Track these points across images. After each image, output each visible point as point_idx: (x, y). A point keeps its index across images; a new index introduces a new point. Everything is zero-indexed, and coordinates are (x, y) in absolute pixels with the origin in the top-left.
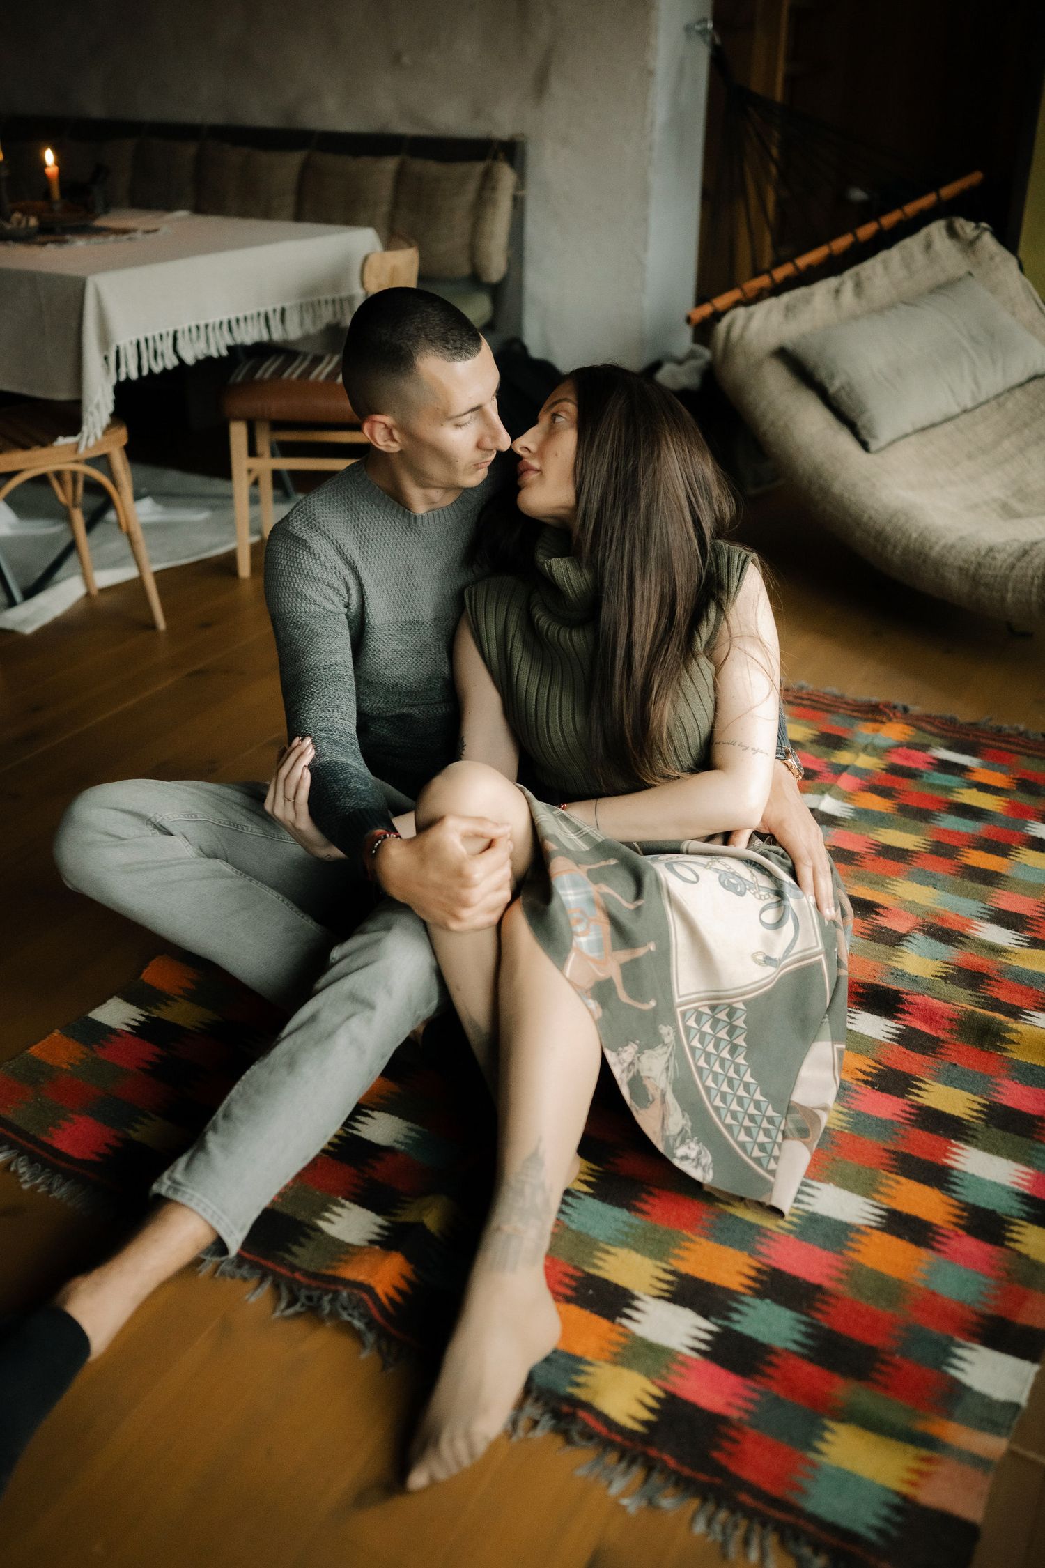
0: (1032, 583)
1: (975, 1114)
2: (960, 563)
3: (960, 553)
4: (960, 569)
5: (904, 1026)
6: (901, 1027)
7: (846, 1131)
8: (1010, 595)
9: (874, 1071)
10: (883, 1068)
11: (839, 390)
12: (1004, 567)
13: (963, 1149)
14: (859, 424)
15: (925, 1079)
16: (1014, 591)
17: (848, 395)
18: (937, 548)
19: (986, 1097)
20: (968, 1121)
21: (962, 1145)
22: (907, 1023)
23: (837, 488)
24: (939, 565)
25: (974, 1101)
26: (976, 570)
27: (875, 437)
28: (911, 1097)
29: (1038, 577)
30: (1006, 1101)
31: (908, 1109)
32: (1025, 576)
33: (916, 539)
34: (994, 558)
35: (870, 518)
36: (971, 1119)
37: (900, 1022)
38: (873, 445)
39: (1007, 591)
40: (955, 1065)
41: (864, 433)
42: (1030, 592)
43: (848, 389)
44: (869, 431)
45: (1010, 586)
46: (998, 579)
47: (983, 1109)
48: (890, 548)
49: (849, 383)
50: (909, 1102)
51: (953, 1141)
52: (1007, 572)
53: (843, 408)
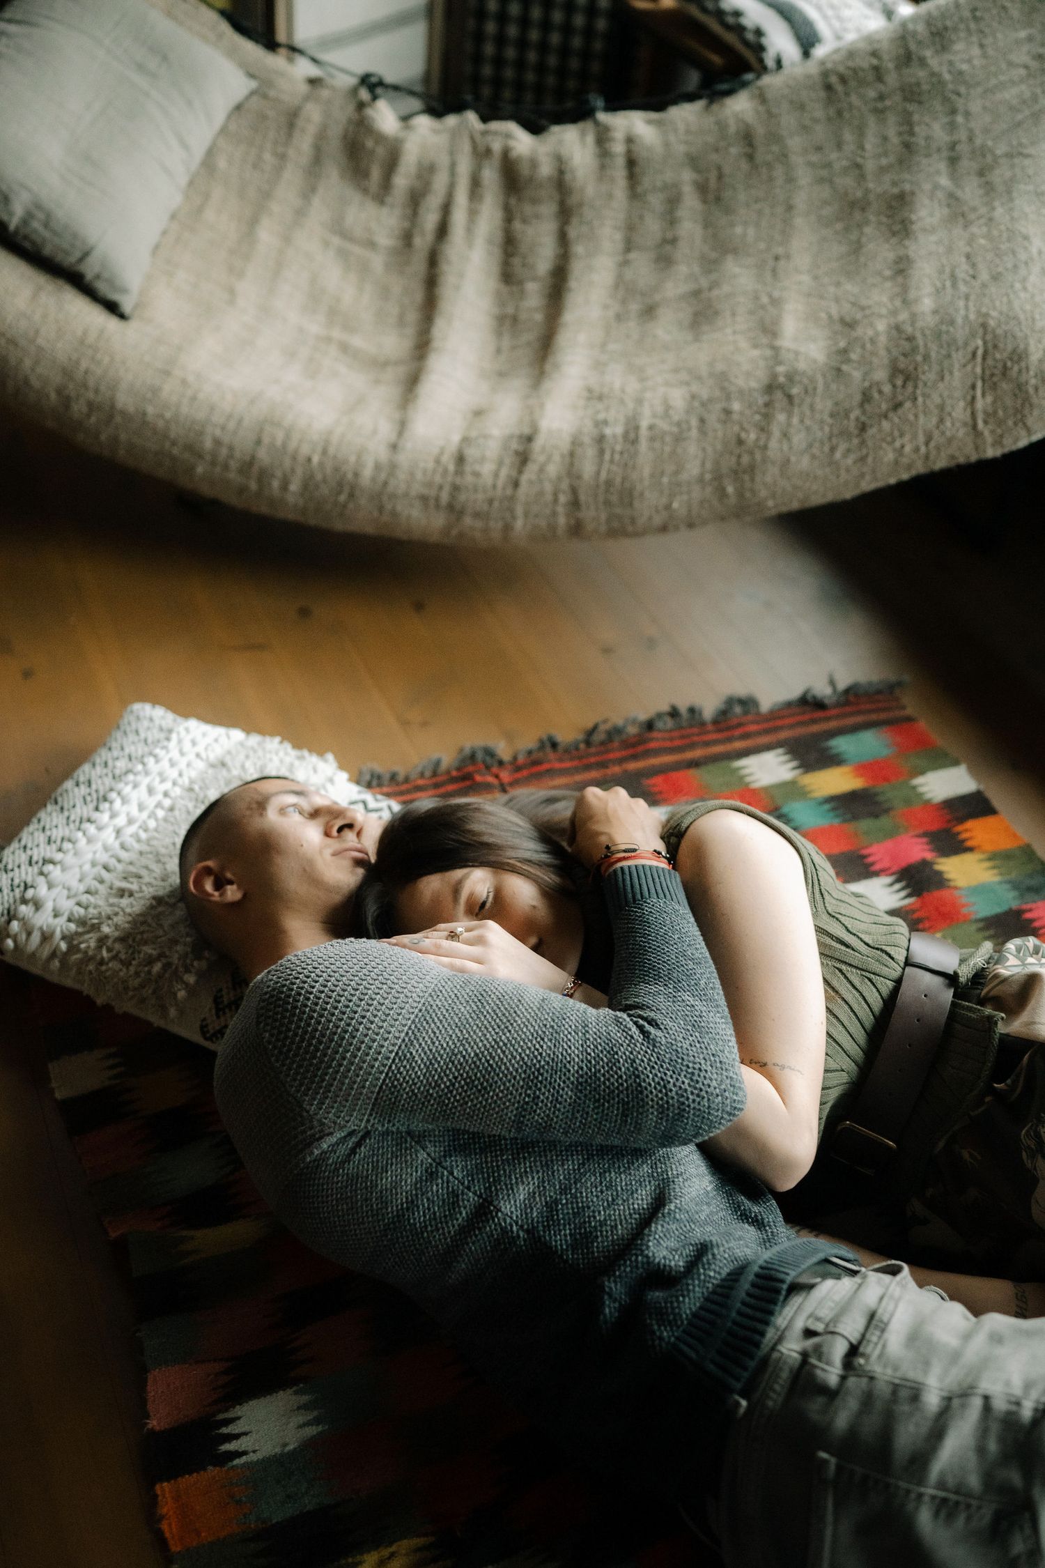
0: (556, 501)
2: (416, 489)
3: (412, 474)
4: (424, 499)
8: (519, 524)
11: (25, 222)
12: (500, 483)
14: (89, 277)
16: (526, 515)
17: (46, 225)
18: (367, 473)
23: (124, 400)
24: (379, 496)
26: (453, 497)
27: (124, 291)
29: (564, 492)
32: (541, 493)
33: (321, 464)
34: (477, 475)
35: (217, 442)
38: (127, 305)
39: (514, 518)
41: (102, 288)
42: (554, 514)
43: (41, 216)
44: (111, 282)
45: (519, 511)
46: (496, 504)
48: (276, 484)
49: (38, 206)
52: (509, 492)
53: (47, 251)
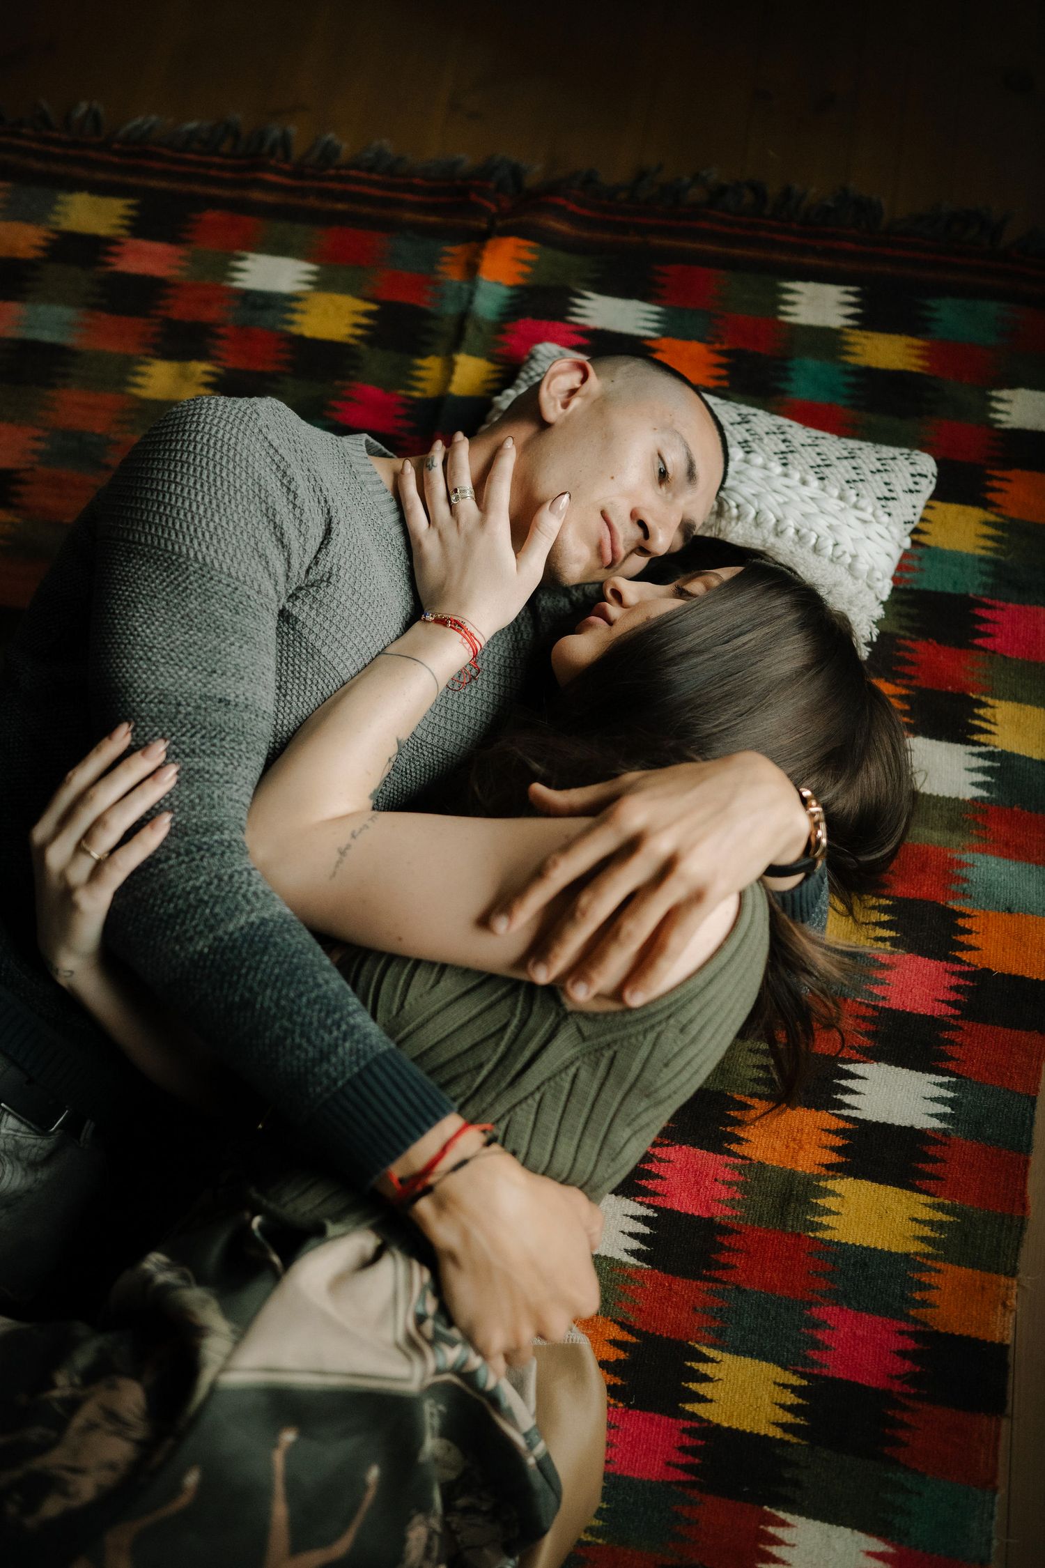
1: (788, 1418)
5: (656, 1209)
6: (650, 1213)
7: (600, 1541)
9: (622, 1355)
10: (634, 1340)
13: (783, 1524)
15: (705, 1350)
19: (800, 1369)
20: (781, 1442)
21: (782, 1515)
22: (658, 1201)
25: (785, 1386)
28: (689, 1407)
30: (832, 1368)
31: (687, 1441)
36: (788, 1437)
37: (647, 1200)
40: (745, 1290)
47: (800, 1401)
50: (687, 1424)
51: (766, 1508)
